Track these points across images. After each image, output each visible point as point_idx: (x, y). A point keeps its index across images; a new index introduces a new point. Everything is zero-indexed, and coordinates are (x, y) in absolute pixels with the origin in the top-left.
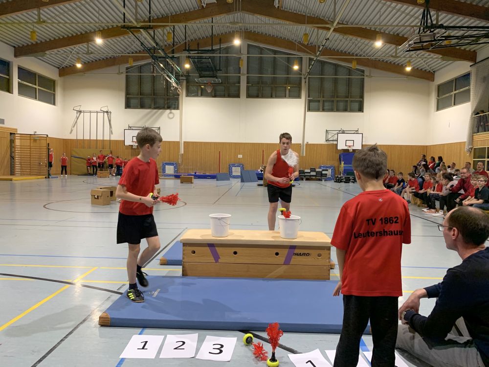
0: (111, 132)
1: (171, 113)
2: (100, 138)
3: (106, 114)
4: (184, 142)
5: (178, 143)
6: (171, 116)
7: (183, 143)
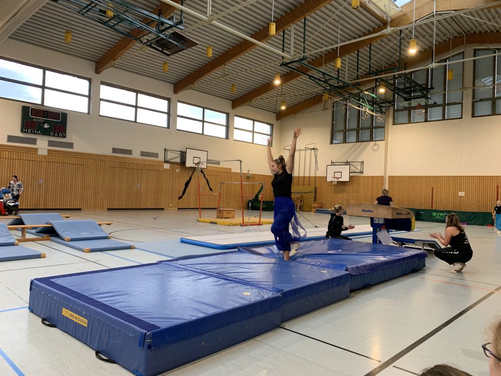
0: (317, 169)
1: (375, 144)
2: (307, 175)
3: (313, 151)
4: (389, 177)
5: (382, 178)
6: (375, 148)
7: (387, 177)
